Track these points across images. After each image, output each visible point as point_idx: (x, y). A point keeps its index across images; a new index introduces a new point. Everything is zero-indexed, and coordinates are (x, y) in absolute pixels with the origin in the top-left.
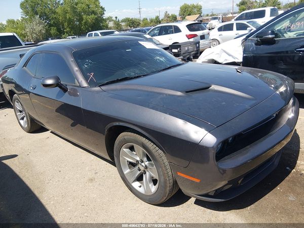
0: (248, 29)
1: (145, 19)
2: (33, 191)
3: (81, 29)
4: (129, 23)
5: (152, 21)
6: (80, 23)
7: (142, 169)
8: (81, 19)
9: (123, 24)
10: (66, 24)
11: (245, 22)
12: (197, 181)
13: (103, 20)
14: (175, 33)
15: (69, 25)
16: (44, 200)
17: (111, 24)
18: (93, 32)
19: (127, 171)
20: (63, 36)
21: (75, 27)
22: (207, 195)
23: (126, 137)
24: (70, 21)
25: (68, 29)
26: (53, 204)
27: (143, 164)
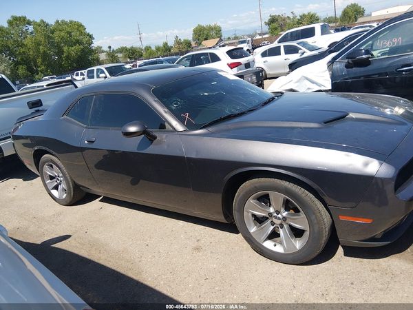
0: (300, 51)
1: (148, 48)
2: (124, 273)
3: (61, 66)
4: (127, 53)
5: (158, 49)
6: (60, 58)
7: (278, 222)
8: (60, 52)
9: (120, 55)
10: (39, 60)
11: (294, 43)
12: (369, 221)
13: (92, 52)
14: (212, 62)
15: (44, 60)
16: (149, 281)
17: (103, 57)
18: (79, 72)
19: (253, 229)
20: (37, 77)
21: (52, 63)
22: (373, 239)
23: (257, 185)
24: (45, 56)
25: (43, 67)
26: (165, 284)
27: (279, 216)
